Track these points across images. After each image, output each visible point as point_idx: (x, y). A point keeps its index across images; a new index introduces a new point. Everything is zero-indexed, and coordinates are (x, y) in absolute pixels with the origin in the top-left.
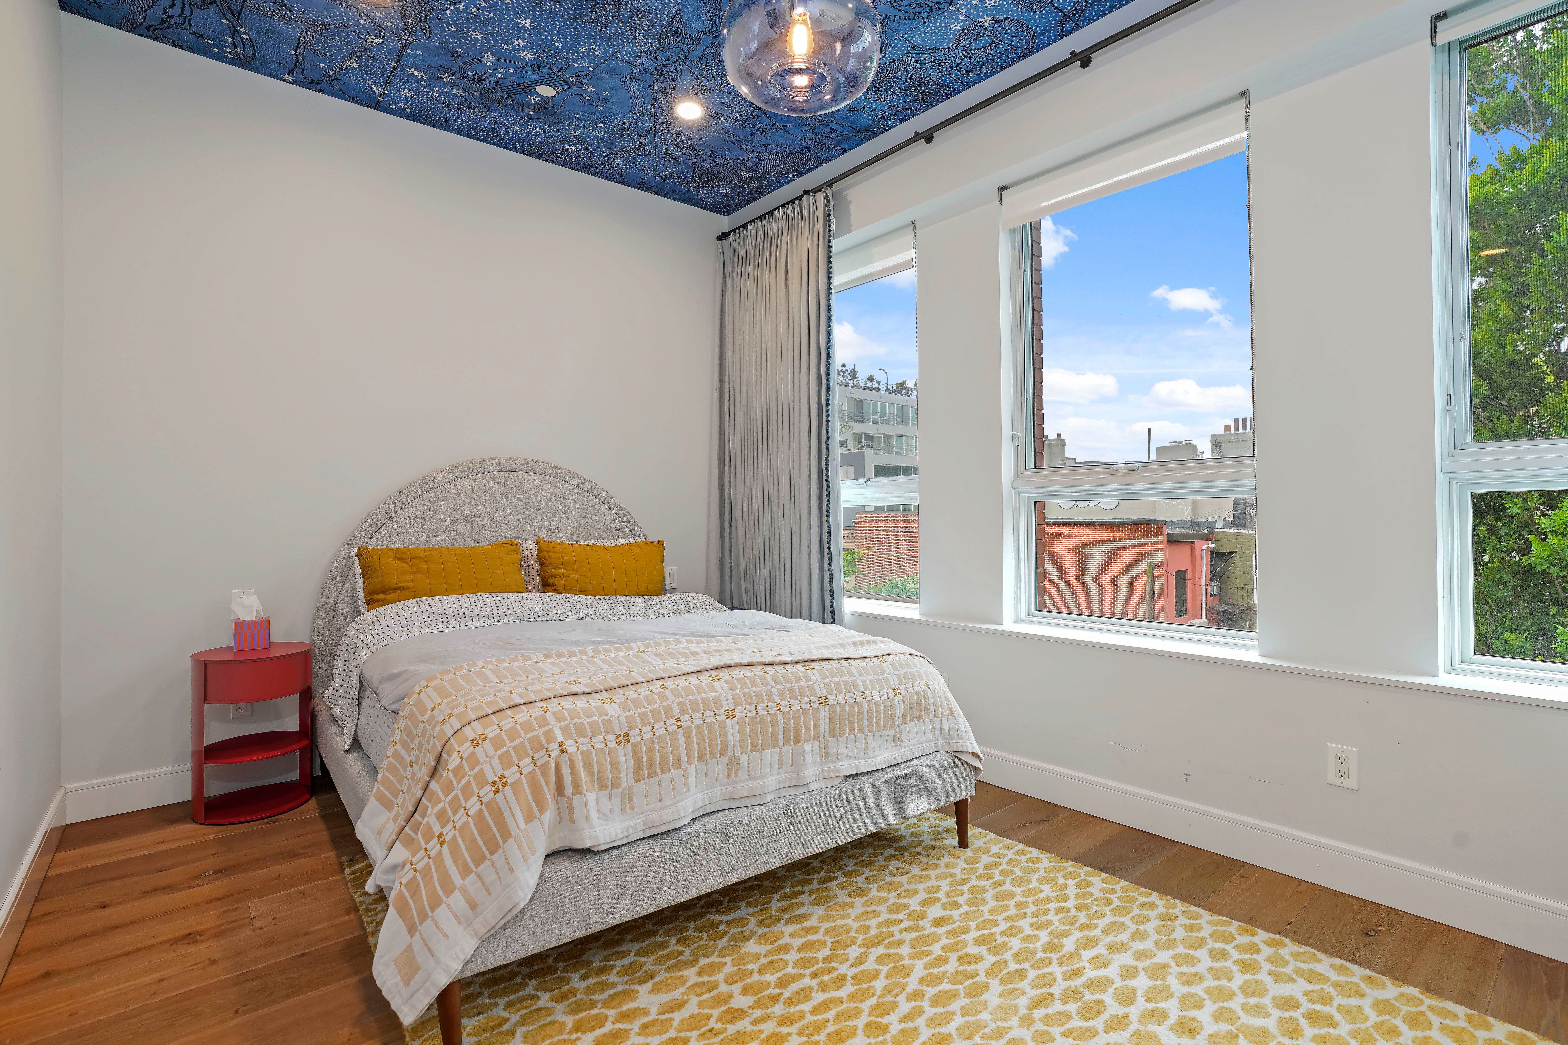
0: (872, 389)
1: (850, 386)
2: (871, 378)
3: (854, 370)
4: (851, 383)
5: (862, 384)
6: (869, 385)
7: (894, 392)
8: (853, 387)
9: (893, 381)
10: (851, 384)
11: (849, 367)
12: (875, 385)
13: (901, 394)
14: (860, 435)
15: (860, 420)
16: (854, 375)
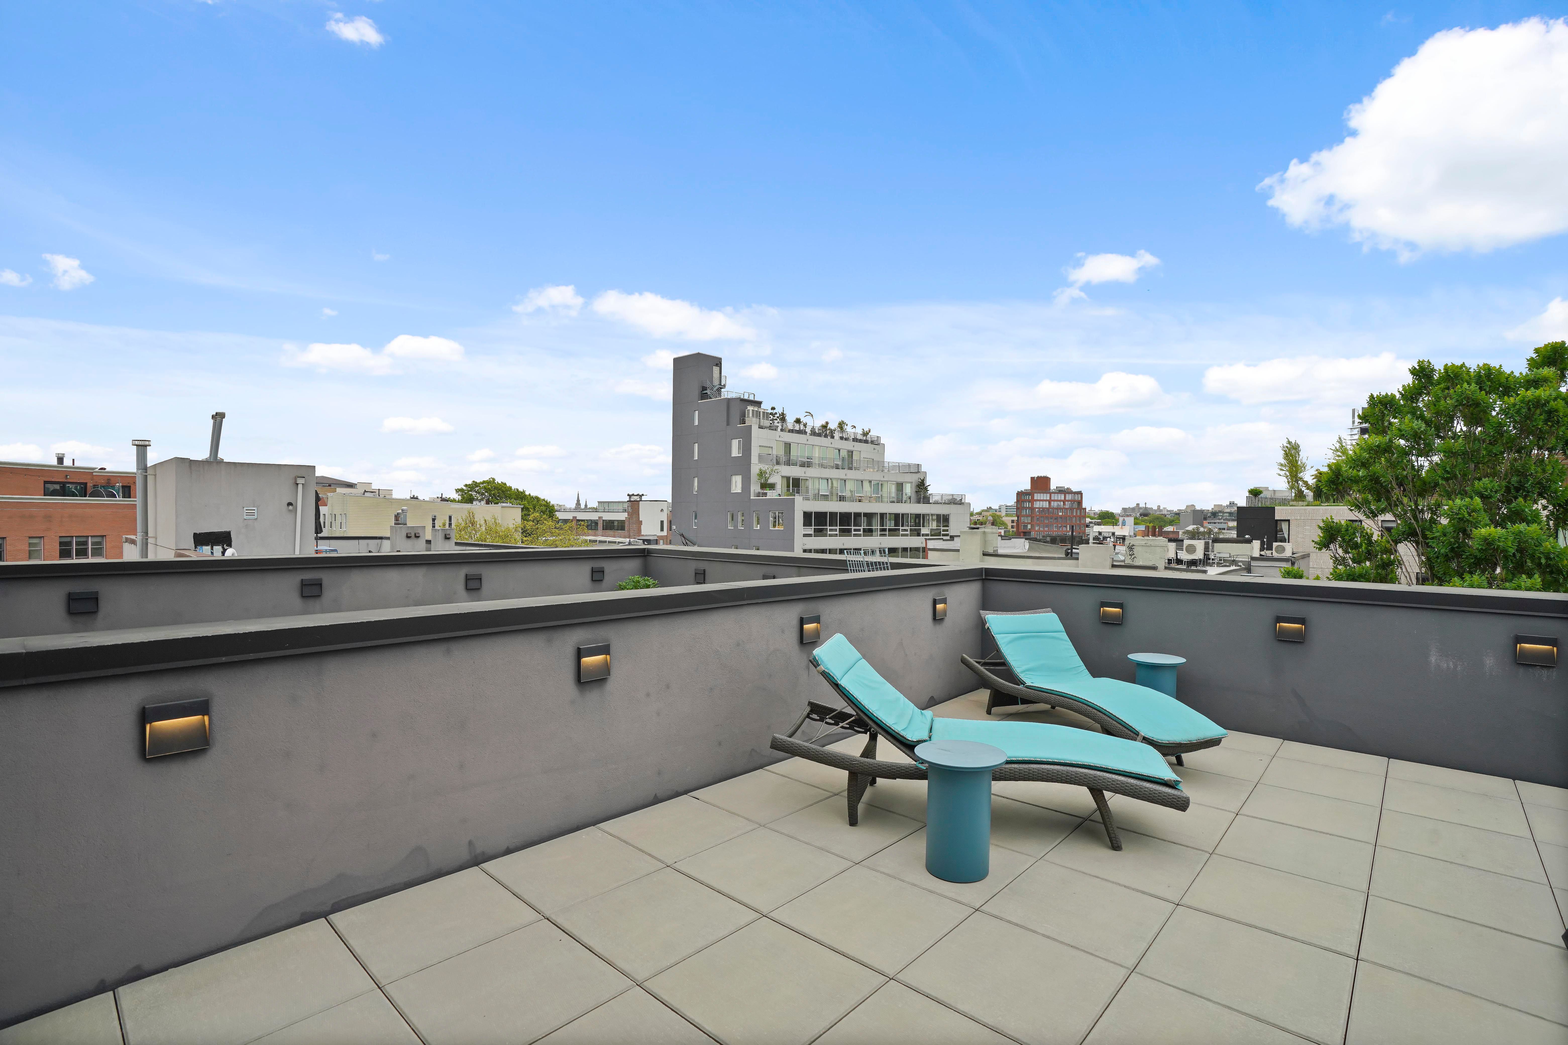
0: (799, 432)
1: (779, 429)
2: (798, 421)
3: (783, 414)
4: (780, 425)
5: (790, 427)
6: (797, 427)
7: (819, 435)
8: (782, 430)
9: (818, 423)
10: (780, 428)
11: (779, 410)
12: (802, 427)
13: (826, 436)
14: (788, 478)
15: (788, 463)
16: (783, 418)
